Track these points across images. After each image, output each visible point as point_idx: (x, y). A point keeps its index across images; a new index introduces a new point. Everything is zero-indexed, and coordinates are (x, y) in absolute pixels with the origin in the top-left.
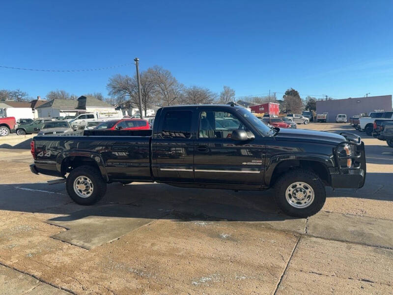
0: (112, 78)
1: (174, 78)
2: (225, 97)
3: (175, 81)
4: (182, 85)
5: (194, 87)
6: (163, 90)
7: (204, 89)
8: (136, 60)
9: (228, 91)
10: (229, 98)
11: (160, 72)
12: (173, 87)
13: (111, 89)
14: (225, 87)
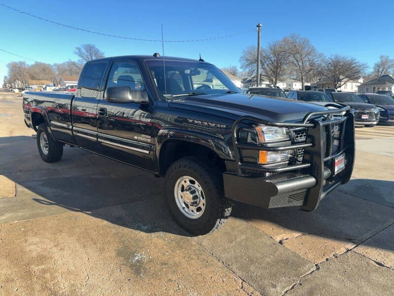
0: (246, 50)
1: (313, 47)
2: (381, 70)
3: (313, 50)
4: (321, 55)
5: (336, 57)
6: (297, 61)
7: (349, 58)
8: (258, 26)
9: (386, 62)
10: (386, 70)
11: (297, 40)
12: (310, 57)
13: (244, 62)
14: (381, 57)
